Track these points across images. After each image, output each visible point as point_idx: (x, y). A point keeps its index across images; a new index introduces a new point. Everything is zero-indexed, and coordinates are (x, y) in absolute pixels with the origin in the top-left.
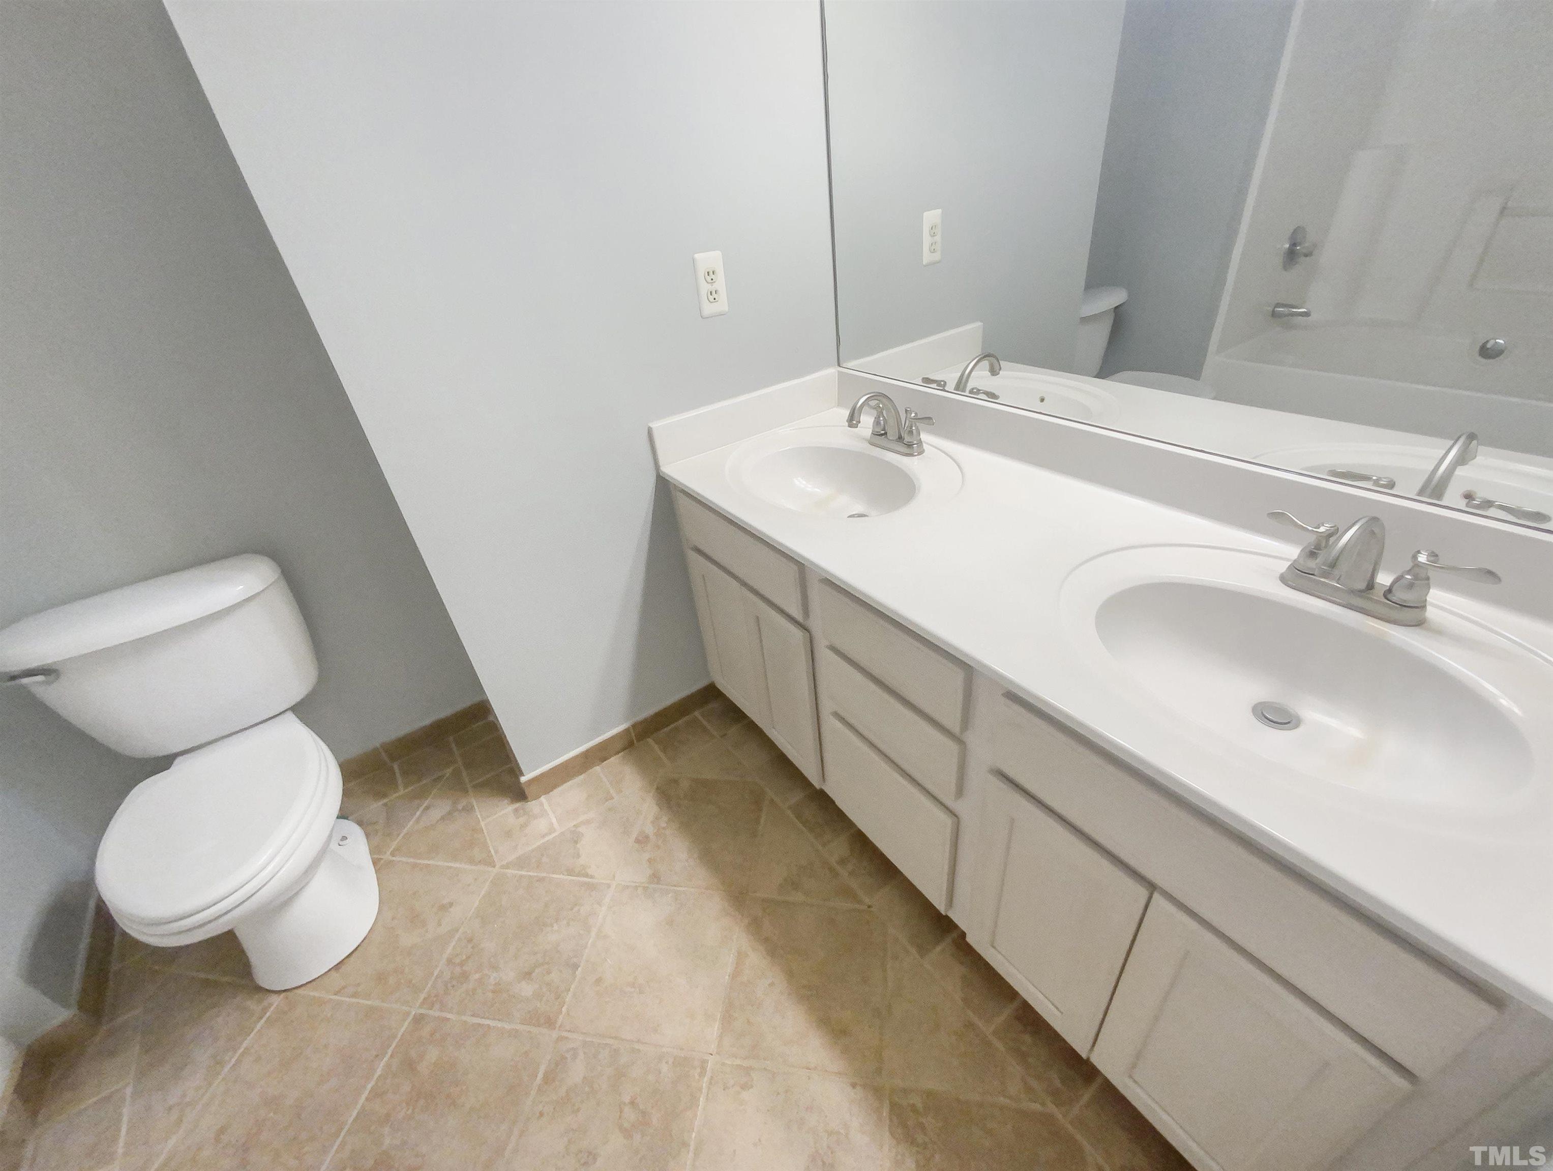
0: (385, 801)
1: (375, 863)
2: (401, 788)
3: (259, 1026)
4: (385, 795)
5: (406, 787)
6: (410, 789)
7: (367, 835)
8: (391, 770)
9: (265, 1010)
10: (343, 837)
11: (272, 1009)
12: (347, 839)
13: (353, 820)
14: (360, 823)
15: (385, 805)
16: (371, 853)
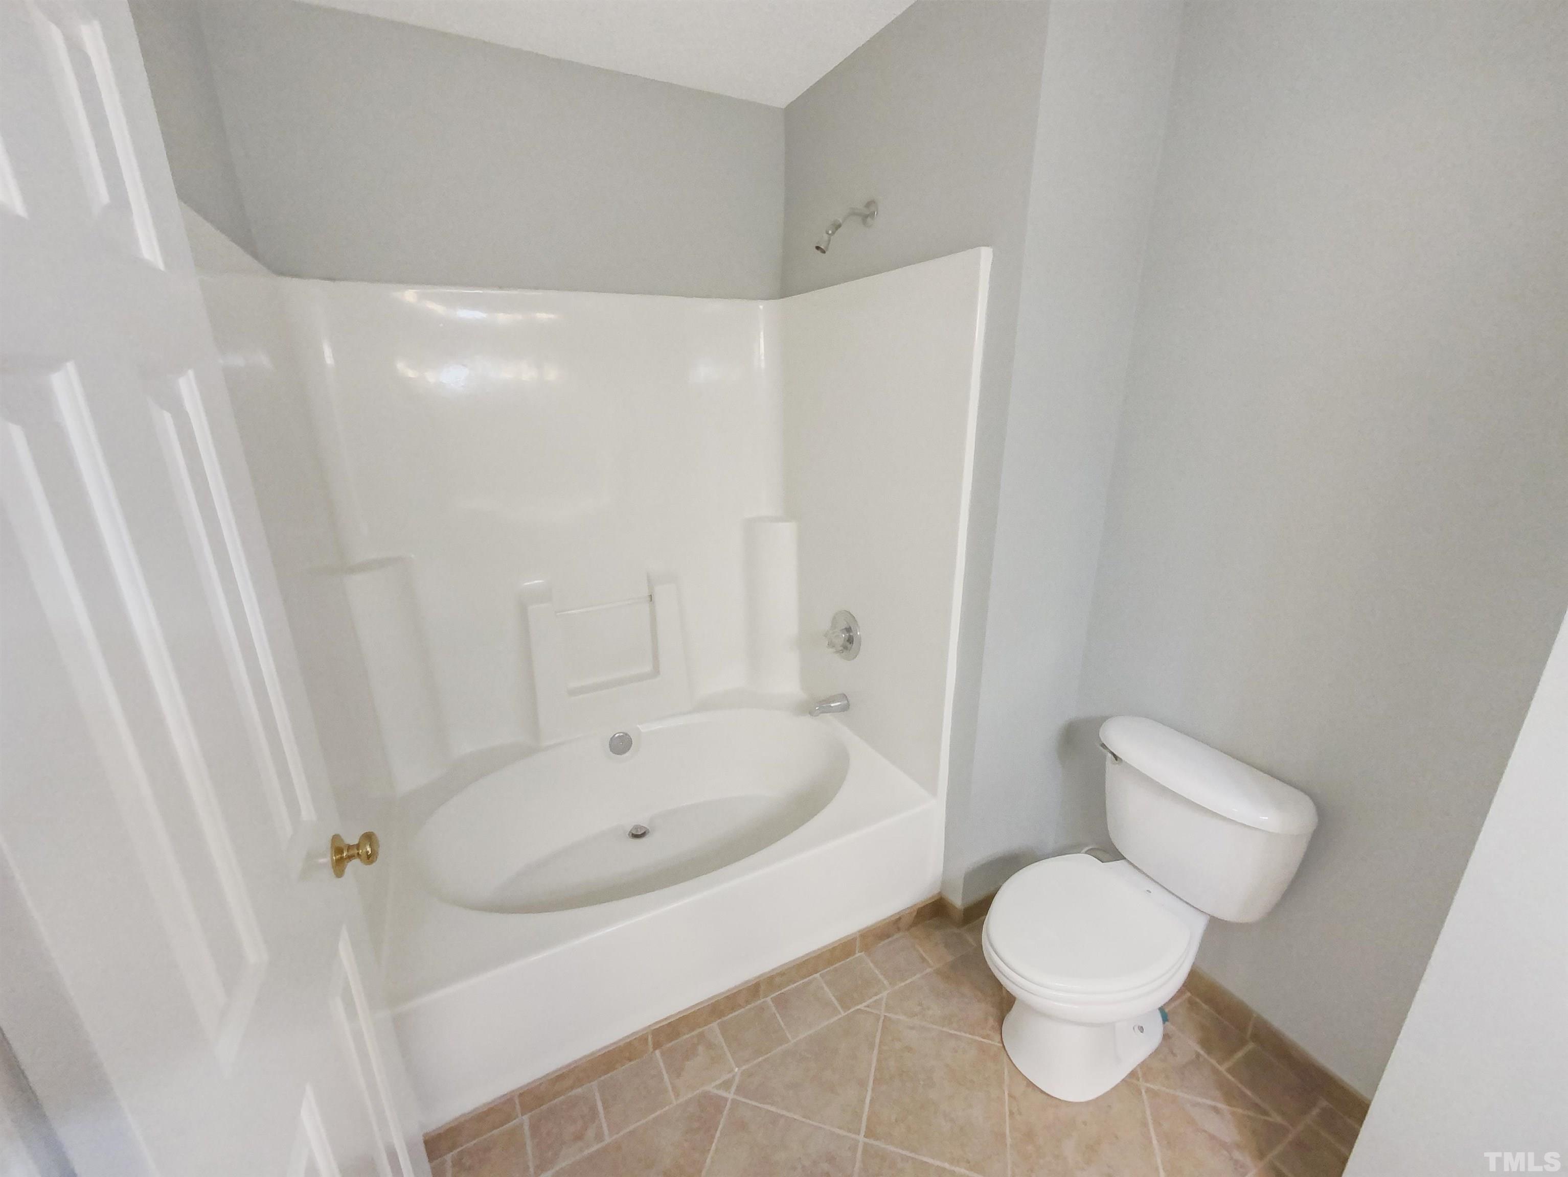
0: (1202, 1052)
1: (1133, 1074)
2: (1228, 1064)
3: (977, 1038)
4: (1209, 1051)
5: (1229, 1070)
6: (1230, 1077)
7: (1157, 1052)
8: (1243, 1043)
9: (987, 1037)
10: (1142, 1027)
11: (990, 1042)
12: (1142, 1032)
13: (1164, 1028)
14: (1166, 1037)
15: (1198, 1055)
16: (1143, 1065)
